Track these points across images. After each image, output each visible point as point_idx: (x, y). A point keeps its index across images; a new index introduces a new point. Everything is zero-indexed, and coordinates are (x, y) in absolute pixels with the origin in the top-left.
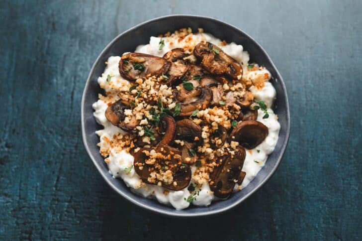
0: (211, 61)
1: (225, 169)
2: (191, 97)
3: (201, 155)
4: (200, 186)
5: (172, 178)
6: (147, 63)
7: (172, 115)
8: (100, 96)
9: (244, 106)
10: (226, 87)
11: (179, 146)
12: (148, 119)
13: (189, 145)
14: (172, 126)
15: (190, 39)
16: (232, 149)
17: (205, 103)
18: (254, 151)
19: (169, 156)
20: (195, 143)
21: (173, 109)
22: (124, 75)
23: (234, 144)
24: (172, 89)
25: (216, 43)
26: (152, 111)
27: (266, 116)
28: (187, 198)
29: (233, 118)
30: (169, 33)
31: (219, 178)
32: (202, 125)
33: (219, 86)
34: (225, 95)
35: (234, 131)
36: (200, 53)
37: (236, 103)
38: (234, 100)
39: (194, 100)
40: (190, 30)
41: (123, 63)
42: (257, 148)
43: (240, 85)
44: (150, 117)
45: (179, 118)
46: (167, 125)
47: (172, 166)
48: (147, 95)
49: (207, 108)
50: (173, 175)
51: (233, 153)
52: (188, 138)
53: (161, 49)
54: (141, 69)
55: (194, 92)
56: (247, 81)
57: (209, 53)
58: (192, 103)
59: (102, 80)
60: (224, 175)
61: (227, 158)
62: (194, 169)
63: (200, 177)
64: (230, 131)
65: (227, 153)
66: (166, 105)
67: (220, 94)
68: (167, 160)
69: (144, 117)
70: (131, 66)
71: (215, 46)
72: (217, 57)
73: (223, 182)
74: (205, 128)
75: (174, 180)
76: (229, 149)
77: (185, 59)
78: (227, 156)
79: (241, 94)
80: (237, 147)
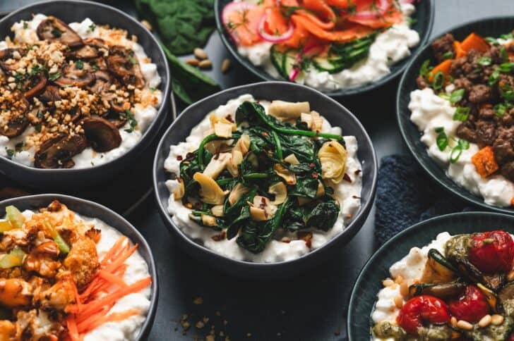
0: (120, 64)
1: (57, 144)
2: (74, 74)
3: (44, 121)
4: (27, 146)
5: (7, 122)
6: (65, 34)
7: (48, 78)
8: (8, 38)
9: (114, 108)
10: (113, 87)
11: (33, 103)
12: (26, 71)
13: (42, 108)
14: (40, 86)
15: (118, 38)
16: (74, 130)
17: (81, 83)
18: (98, 155)
19: (18, 102)
20: (47, 108)
21: (53, 74)
22: (40, 32)
23: (78, 128)
24: (65, 59)
25: (141, 56)
26: (36, 68)
27: (129, 131)
28: (8, 148)
29: (97, 112)
30: (108, 26)
31: (47, 150)
32: (64, 97)
33: (107, 84)
34: (106, 92)
35: (87, 118)
36: (115, 50)
37: (109, 102)
38: (110, 98)
39: (75, 77)
40: (126, 33)
41: (48, 23)
42: (103, 154)
43: (127, 94)
44: (30, 70)
45: (52, 83)
46: (37, 84)
47: (14, 113)
48: (43, 53)
49: (79, 87)
50: (10, 121)
51: (72, 134)
52: (44, 101)
53: (88, 32)
54: (57, 34)
55: (80, 72)
56: (137, 97)
57: (124, 57)
58: (72, 79)
59: (17, 27)
60: (53, 150)
61: (64, 136)
62: (32, 129)
63: (33, 139)
64: (82, 116)
65: (67, 132)
66: (49, 68)
67: (103, 89)
68: (15, 107)
69: (26, 68)
70: (51, 29)
71: (136, 57)
72: (129, 66)
73: (49, 156)
74: (65, 101)
75: (8, 124)
76: (71, 130)
77: (100, 50)
78: (65, 134)
79: (120, 99)
80: (79, 133)
